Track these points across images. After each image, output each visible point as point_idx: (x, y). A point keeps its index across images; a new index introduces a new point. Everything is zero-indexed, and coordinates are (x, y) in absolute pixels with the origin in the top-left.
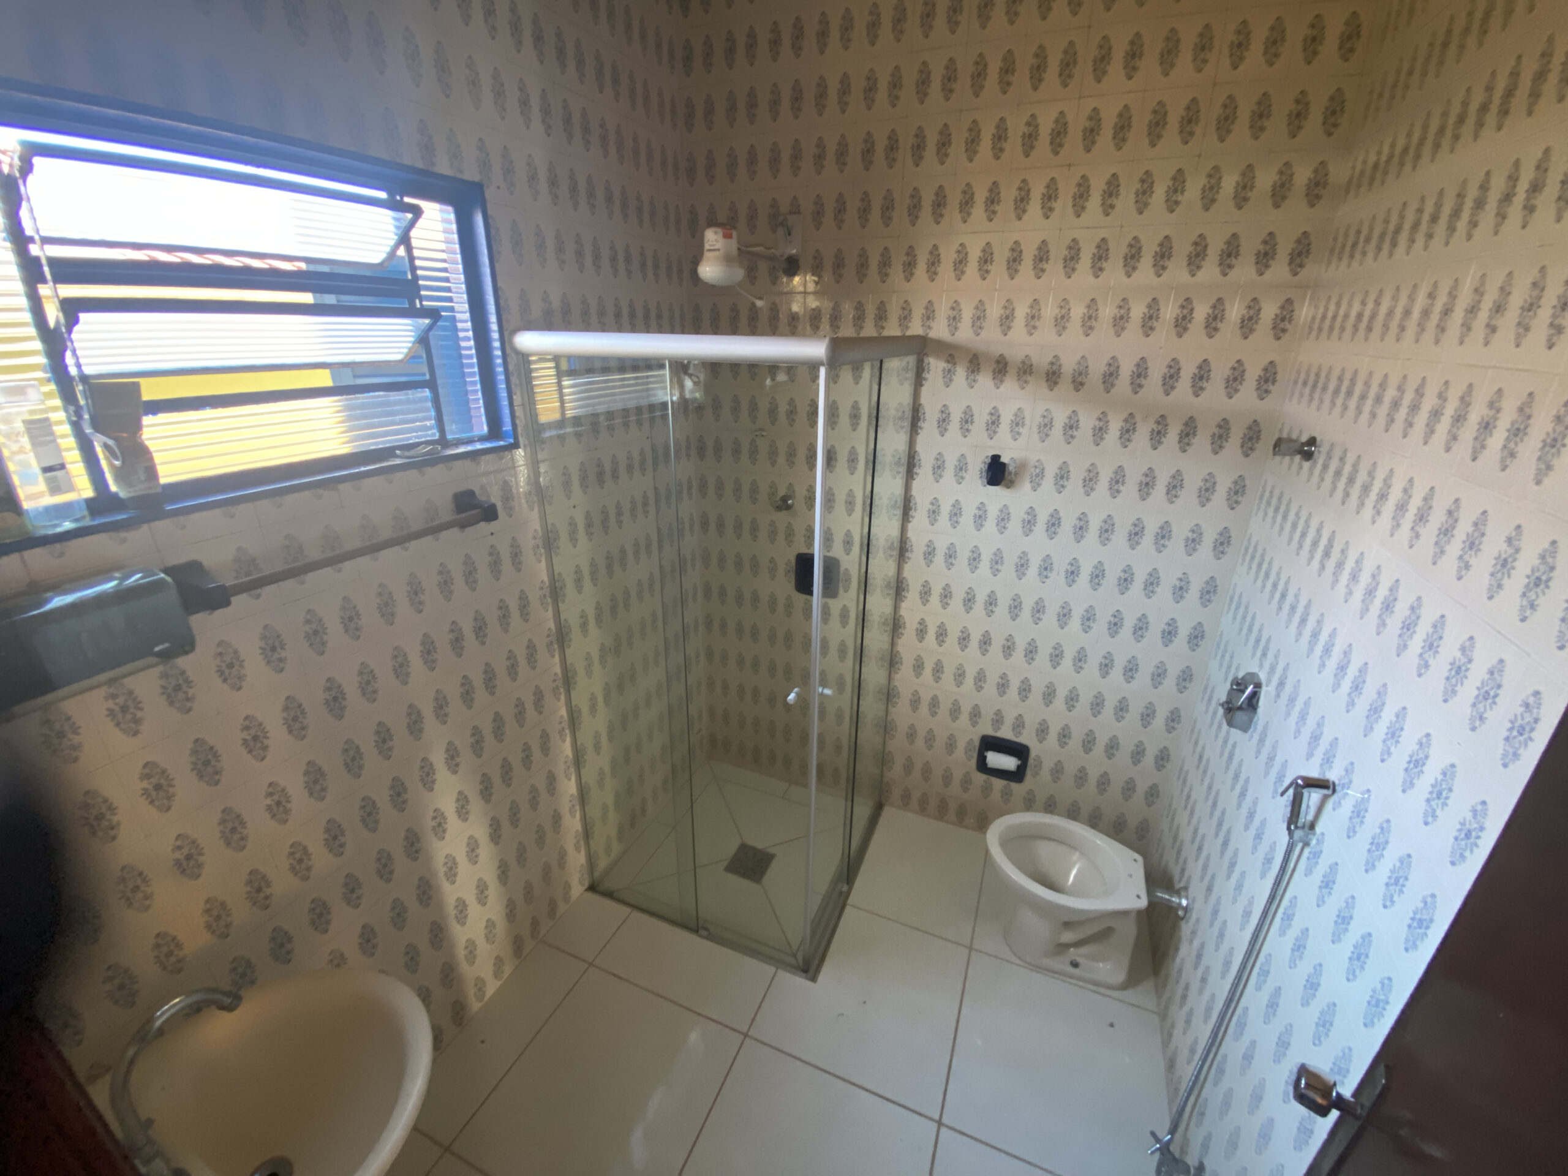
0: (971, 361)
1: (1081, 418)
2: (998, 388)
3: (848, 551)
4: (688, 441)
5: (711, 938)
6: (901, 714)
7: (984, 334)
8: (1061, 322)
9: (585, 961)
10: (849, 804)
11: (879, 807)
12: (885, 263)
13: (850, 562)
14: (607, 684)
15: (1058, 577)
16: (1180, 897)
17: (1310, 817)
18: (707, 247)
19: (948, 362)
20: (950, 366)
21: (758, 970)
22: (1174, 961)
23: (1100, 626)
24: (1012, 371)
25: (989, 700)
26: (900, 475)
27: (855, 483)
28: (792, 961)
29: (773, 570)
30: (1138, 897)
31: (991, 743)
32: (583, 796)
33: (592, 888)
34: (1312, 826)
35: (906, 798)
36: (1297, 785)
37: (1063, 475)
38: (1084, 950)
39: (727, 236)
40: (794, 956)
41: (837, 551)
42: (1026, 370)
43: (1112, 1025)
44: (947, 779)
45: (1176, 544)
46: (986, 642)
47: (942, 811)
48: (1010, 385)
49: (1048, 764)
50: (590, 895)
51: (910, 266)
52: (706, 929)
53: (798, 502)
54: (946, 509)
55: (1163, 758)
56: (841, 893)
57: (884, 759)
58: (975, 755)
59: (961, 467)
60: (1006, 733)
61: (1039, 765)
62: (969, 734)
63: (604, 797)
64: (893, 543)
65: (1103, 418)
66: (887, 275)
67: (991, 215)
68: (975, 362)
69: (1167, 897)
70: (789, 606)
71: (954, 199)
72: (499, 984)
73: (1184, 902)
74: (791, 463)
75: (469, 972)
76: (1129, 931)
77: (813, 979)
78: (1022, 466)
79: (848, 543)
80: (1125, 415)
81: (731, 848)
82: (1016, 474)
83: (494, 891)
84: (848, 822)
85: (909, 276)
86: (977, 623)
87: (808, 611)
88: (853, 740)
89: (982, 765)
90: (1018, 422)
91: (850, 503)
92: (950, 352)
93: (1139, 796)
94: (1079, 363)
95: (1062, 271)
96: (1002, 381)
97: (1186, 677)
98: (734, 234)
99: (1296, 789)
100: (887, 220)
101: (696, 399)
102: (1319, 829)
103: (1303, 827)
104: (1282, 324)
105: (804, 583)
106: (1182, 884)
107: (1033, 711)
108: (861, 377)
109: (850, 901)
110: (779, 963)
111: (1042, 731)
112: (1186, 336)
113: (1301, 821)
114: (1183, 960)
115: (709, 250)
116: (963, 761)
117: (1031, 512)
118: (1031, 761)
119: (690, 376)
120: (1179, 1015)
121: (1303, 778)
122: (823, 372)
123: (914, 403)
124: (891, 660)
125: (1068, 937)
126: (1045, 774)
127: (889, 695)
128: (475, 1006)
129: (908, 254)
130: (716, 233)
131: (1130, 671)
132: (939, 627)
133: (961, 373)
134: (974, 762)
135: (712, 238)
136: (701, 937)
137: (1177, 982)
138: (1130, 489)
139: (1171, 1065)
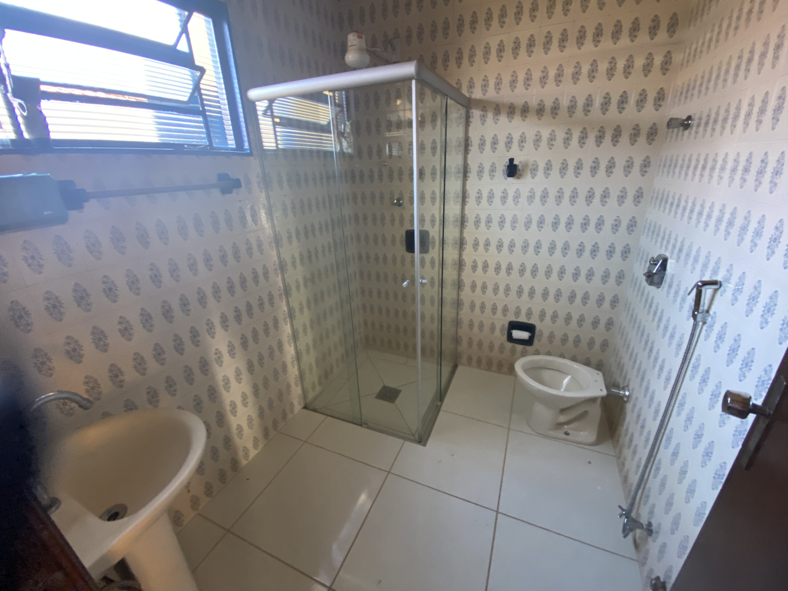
0: (495, 109)
1: (557, 133)
2: (510, 122)
3: (433, 226)
4: (346, 172)
5: (369, 428)
6: (465, 314)
7: (501, 92)
8: (543, 80)
9: (302, 440)
10: (439, 367)
11: (455, 367)
12: (446, 59)
13: (434, 233)
14: (308, 298)
15: (547, 227)
16: (625, 391)
17: (706, 308)
18: (349, 44)
19: (483, 110)
20: (484, 113)
21: (396, 442)
22: (623, 425)
23: (572, 252)
24: (518, 112)
25: (512, 301)
26: (460, 178)
27: (436, 186)
28: (412, 438)
29: (393, 242)
30: (601, 390)
31: (514, 325)
32: (298, 356)
33: (305, 407)
34: (708, 311)
35: (470, 359)
36: (698, 285)
37: (548, 167)
38: (572, 426)
39: (360, 37)
40: (414, 436)
41: (427, 227)
42: (525, 111)
43: (590, 463)
44: (491, 347)
45: (613, 201)
46: (509, 268)
47: (489, 365)
48: (517, 120)
49: (546, 334)
50: (305, 411)
51: (459, 59)
52: (366, 424)
53: (406, 202)
54: (485, 195)
55: (610, 324)
56: (437, 406)
57: (457, 340)
58: (506, 333)
59: (493, 170)
60: (522, 319)
61: (541, 335)
62: (502, 322)
63: (309, 359)
64: (457, 218)
65: (569, 132)
66: (447, 66)
67: (502, 24)
68: (497, 109)
69: (617, 391)
70: (403, 260)
71: (482, 18)
72: (256, 452)
73: (627, 393)
74: (401, 179)
75: (239, 443)
76: (596, 411)
77: (424, 445)
78: (526, 165)
79: (433, 221)
80: (581, 129)
81: (378, 389)
82: (523, 170)
83: (251, 399)
84: (439, 374)
85: (459, 65)
86: (504, 258)
87: (413, 262)
88: (440, 332)
89: (510, 338)
90: (523, 140)
91: (433, 199)
92: (483, 105)
93: (597, 347)
94: (554, 103)
95: (543, 51)
96: (512, 118)
97: (621, 277)
98: (363, 36)
99: (697, 289)
100: (446, 35)
101: (349, 153)
102: (711, 312)
103: (702, 312)
104: (666, 67)
105: (410, 247)
106: (626, 384)
107: (537, 305)
108: (436, 125)
109: (442, 409)
110: (405, 439)
111: (542, 315)
112: (613, 79)
113: (701, 308)
114: (629, 423)
115: (351, 46)
116: (499, 337)
117: (532, 191)
118: (537, 333)
119: (345, 138)
120: (627, 453)
121: (701, 282)
122: (414, 82)
123: (466, 137)
124: (459, 284)
125: (562, 418)
126: (545, 339)
127: (458, 304)
128: (244, 462)
129: (458, 53)
130: (354, 35)
131: (590, 275)
132: (484, 263)
133: (490, 115)
134: (505, 336)
135: (352, 39)
136: (364, 427)
137: (626, 435)
138: (586, 171)
139: (625, 479)
